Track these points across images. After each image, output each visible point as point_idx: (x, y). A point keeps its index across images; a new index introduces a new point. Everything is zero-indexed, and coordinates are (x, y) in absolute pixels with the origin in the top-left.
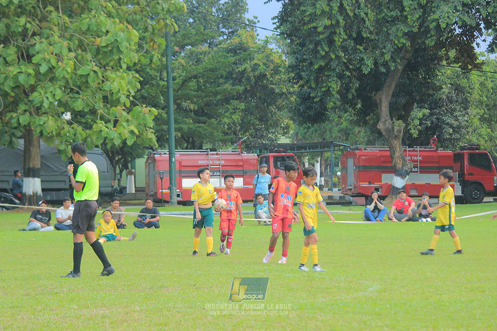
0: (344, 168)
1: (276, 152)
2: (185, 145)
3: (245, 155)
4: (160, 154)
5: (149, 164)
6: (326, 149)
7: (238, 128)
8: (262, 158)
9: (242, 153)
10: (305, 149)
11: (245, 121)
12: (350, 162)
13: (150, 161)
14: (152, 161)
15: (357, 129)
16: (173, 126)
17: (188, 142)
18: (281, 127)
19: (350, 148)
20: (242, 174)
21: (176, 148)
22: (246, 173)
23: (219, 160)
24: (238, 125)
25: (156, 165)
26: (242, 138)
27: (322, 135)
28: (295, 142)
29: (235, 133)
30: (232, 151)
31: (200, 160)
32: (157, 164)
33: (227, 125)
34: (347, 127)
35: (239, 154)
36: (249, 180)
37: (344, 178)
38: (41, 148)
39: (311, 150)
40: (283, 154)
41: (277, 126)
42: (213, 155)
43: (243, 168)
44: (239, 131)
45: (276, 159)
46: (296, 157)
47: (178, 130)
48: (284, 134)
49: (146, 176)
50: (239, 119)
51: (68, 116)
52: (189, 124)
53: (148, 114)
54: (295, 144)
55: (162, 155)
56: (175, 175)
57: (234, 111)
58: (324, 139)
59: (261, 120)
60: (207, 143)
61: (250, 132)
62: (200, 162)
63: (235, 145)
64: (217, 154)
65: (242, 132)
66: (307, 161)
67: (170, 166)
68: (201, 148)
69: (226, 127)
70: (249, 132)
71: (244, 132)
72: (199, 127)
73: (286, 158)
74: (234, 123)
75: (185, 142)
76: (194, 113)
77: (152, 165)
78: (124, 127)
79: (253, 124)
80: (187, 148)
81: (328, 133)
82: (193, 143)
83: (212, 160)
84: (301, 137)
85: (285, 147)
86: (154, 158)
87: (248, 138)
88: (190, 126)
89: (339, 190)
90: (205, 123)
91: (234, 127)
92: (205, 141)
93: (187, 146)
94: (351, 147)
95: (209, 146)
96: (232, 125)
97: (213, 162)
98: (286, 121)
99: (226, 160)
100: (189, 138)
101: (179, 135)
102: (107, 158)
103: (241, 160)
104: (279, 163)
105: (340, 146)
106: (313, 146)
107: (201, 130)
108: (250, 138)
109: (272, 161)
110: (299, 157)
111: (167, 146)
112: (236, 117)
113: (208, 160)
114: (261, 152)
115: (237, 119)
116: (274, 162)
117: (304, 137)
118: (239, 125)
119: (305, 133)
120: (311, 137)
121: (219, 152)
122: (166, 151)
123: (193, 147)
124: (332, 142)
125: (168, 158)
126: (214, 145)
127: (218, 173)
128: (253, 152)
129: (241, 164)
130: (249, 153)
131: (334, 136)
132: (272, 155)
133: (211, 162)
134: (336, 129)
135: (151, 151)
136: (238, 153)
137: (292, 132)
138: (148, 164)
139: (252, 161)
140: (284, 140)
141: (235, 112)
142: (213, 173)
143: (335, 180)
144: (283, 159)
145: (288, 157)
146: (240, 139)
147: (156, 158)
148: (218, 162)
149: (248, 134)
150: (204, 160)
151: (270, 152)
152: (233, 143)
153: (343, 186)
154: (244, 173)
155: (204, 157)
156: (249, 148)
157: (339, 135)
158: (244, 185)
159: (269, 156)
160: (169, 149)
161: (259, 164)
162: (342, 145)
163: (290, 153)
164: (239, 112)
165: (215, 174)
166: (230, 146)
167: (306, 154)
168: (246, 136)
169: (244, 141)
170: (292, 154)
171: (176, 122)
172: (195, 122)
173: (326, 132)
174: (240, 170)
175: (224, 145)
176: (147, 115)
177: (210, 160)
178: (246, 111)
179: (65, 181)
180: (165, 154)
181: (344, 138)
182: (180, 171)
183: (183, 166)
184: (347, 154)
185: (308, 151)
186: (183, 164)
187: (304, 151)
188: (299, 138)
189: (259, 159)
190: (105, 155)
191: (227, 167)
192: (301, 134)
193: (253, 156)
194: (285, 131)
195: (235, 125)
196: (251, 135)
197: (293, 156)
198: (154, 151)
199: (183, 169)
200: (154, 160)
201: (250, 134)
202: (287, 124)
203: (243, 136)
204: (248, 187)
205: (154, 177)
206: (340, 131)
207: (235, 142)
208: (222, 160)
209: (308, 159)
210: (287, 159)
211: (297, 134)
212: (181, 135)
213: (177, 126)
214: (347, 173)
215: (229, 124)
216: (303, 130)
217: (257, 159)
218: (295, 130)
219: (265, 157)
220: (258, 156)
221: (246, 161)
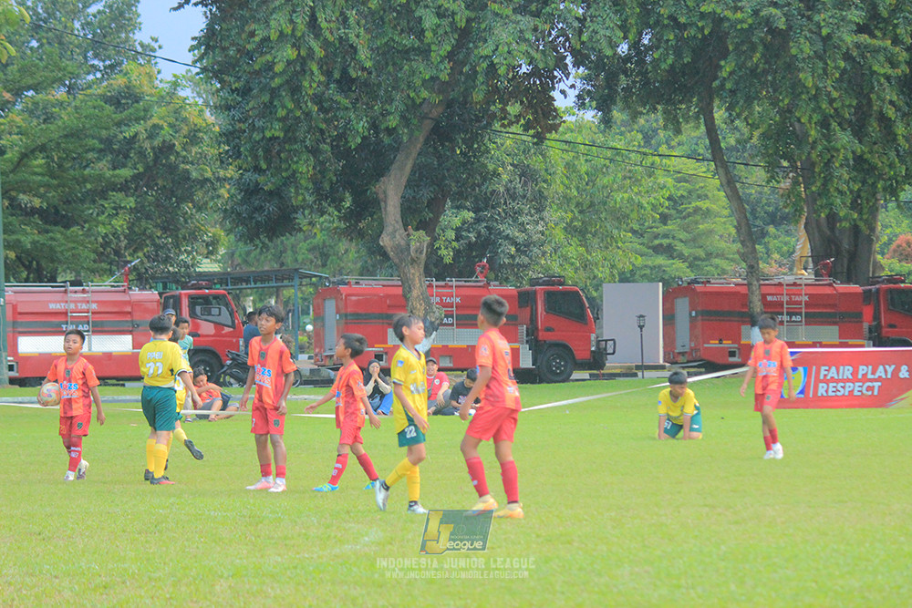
0: (319, 318)
1: (194, 287)
2: (24, 275)
3: (136, 294)
6: (286, 282)
7: (124, 243)
8: (167, 299)
9: (130, 289)
10: (247, 281)
11: (136, 230)
12: (330, 306)
15: (343, 245)
17: (28, 268)
18: (203, 241)
19: (329, 282)
20: (131, 329)
21: (7, 280)
22: (138, 326)
23: (88, 302)
24: (122, 238)
26: (131, 262)
27: (279, 256)
28: (229, 270)
29: (117, 253)
30: (112, 286)
31: (51, 302)
33: (103, 238)
34: (324, 242)
35: (125, 291)
36: (142, 339)
37: (318, 337)
39: (259, 285)
40: (207, 291)
41: (196, 239)
42: (75, 292)
43: (131, 316)
44: (126, 248)
45: (194, 301)
46: (230, 297)
47: (10, 245)
48: (209, 254)
50: (125, 227)
54: (228, 273)
57: (114, 212)
58: (282, 264)
59: (165, 229)
60: (64, 270)
61: (145, 250)
62: (52, 307)
63: (118, 274)
64: (84, 291)
65: (131, 251)
66: (251, 304)
68: (53, 279)
69: (100, 240)
70: (143, 250)
71: (135, 251)
73: (211, 298)
74: (115, 234)
75: (23, 269)
76: (39, 216)
79: (151, 237)
80: (26, 280)
81: (289, 252)
82: (39, 270)
83: (75, 302)
84: (239, 261)
85: (210, 278)
87: (142, 262)
89: (310, 358)
91: (115, 241)
92: (61, 268)
93: (28, 276)
94: (332, 279)
95: (69, 276)
96: (111, 237)
97: (76, 306)
98: (213, 229)
99: (100, 303)
100: (30, 262)
101: (12, 255)
103: (129, 303)
104: (198, 309)
105: (311, 276)
106: (262, 278)
108: (146, 261)
109: (185, 302)
110: (236, 298)
112: (120, 223)
113: (66, 302)
114: (164, 287)
115: (122, 226)
116: (189, 306)
117: (246, 261)
118: (125, 237)
119: (248, 253)
120: (258, 261)
121: (87, 288)
123: (39, 278)
124: (296, 270)
126: (78, 274)
127: (85, 327)
128: (150, 288)
129: (128, 309)
130: (144, 289)
131: (300, 258)
132: (185, 294)
133: (72, 306)
134: (304, 246)
136: (123, 288)
137: (222, 251)
139: (148, 305)
140: (208, 266)
141: (117, 214)
143: (303, 339)
144: (206, 301)
145: (216, 297)
146: (126, 262)
148: (84, 306)
149: (140, 254)
150: (59, 302)
151: (182, 288)
152: (112, 272)
153: (317, 350)
154: (133, 326)
155: (59, 297)
156: (143, 280)
157: (310, 256)
158: (133, 348)
159: (180, 294)
162: (315, 276)
163: (219, 290)
164: (125, 213)
166: (108, 278)
167: (249, 291)
168: (138, 258)
169: (135, 268)
170: (222, 291)
171: (7, 231)
172: (42, 231)
173: (285, 251)
174: (126, 321)
175: (97, 276)
177: (71, 302)
178: (139, 213)
181: (319, 263)
182: (14, 323)
183: (20, 314)
184: (324, 292)
185: (253, 285)
186: (20, 309)
187: (244, 286)
188: (235, 263)
189: (162, 301)
191: (102, 315)
192: (240, 255)
193: (151, 295)
194: (211, 248)
195: (118, 238)
196: (147, 257)
197: (224, 296)
199: (20, 319)
201: (144, 254)
202: (214, 235)
203: (131, 258)
206: (312, 249)
207: (117, 270)
208: (93, 302)
209: (254, 302)
210: (214, 301)
211: (233, 254)
212: (17, 256)
213: (7, 239)
214: (323, 326)
215: (106, 235)
216: (243, 248)
217: (158, 301)
218: (228, 248)
219: (173, 297)
220: (160, 294)
221: (137, 305)
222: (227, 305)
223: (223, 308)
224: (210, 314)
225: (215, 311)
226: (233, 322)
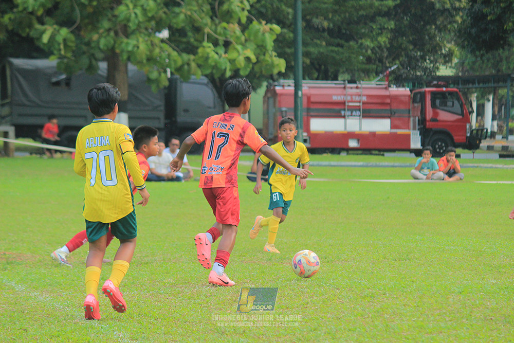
1: (435, 86)
2: (316, 75)
3: (394, 90)
4: (283, 86)
5: (268, 98)
6: (501, 84)
7: (385, 55)
8: (415, 94)
9: (390, 86)
10: (473, 83)
11: (395, 44)
13: (269, 95)
14: (271, 94)
16: (301, 49)
17: (318, 70)
18: (442, 54)
20: (389, 115)
21: (304, 79)
22: (395, 113)
23: (360, 95)
24: (385, 50)
25: (277, 101)
26: (390, 67)
27: (496, 66)
28: (460, 74)
29: (380, 60)
30: (377, 84)
31: (335, 95)
32: (278, 99)
33: (372, 50)
35: (386, 88)
36: (397, 122)
38: (130, 74)
39: (481, 85)
40: (444, 89)
41: (436, 52)
42: (351, 88)
43: (390, 106)
44: (387, 58)
45: (434, 95)
46: (461, 94)
47: (306, 54)
48: (445, 63)
49: (264, 114)
50: (387, 42)
51: (165, 34)
52: (320, 47)
53: (269, 32)
54: (459, 76)
55: (286, 87)
56: (302, 113)
57: (380, 31)
58: (499, 71)
59: (415, 45)
60: (343, 73)
61: (401, 59)
62: (335, 98)
63: (381, 76)
64: (357, 88)
65: (391, 59)
66: (475, 99)
67: (296, 102)
68: (335, 78)
69: (369, 52)
70: (399, 59)
71: (394, 60)
72: (332, 51)
73: (447, 94)
74: (380, 47)
75: (314, 71)
76: (328, 34)
77: (271, 101)
78: (238, 52)
79: (405, 49)
80: (317, 79)
81: (504, 62)
82: (326, 71)
83: (351, 95)
84: (468, 67)
85: (446, 80)
86: (274, 91)
87: (398, 68)
88: (321, 50)
90: (342, 46)
91: (380, 52)
92: (341, 70)
93: (318, 76)
95: (347, 77)
96: (377, 49)
97: (352, 98)
98: (449, 46)
99: (368, 96)
100: (320, 66)
101: (308, 61)
102: (214, 90)
103: (389, 97)
104: (438, 102)
106: (484, 80)
107: (334, 55)
108: (401, 67)
109: (428, 98)
110: (465, 94)
111: (292, 76)
112: (383, 40)
113: (345, 95)
114: (414, 85)
115: (384, 42)
116: (431, 100)
117: (472, 68)
118: (388, 49)
119: (474, 63)
120: (481, 68)
121: (359, 86)
122: (291, 82)
123: (326, 77)
124: (509, 75)
125: (293, 92)
126: (353, 76)
127: (358, 113)
128: (403, 86)
129: (388, 101)
130: (399, 87)
131: (512, 67)
132: (429, 91)
133: (349, 98)
135: (271, 81)
136: (384, 86)
137: (455, 61)
138: (266, 99)
139: (403, 98)
140: (445, 71)
141: (382, 33)
142: (352, 113)
144: (443, 95)
145: (451, 93)
146: (387, 68)
147: (278, 92)
148: (357, 98)
149: (397, 62)
150: (340, 95)
151: (427, 87)
152: (377, 74)
154: (391, 113)
155: (340, 91)
156: (398, 80)
158: (391, 128)
159: (425, 91)
160: (295, 79)
161: (411, 102)
163: (452, 88)
164: (387, 33)
165: (354, 113)
166: (374, 77)
167: (474, 90)
168: (395, 64)
169: (393, 72)
170: (455, 89)
171: (305, 44)
172: (328, 44)
173: (501, 61)
174: (386, 110)
175: (367, 76)
176: (267, 35)
177: (349, 95)
178: (397, 32)
179: (159, 119)
180: (289, 86)
182: (308, 109)
183: (313, 103)
185: (477, 85)
186: (313, 99)
187: (471, 85)
188: (465, 69)
189: (412, 95)
190: (210, 85)
191: (369, 105)
192: (469, 64)
193: (405, 91)
194: (448, 58)
195: (382, 50)
196: (402, 65)
197: (457, 92)
198: (274, 81)
199: (312, 107)
200: (275, 94)
201: (400, 62)
202: (450, 50)
203: (391, 65)
204: (396, 133)
205: (275, 115)
207: (381, 72)
208: (364, 95)
209: (477, 97)
210: (449, 97)
211: (463, 63)
212: (311, 62)
213: (305, 49)
215: (374, 48)
216: (470, 58)
217: (409, 96)
218: (460, 59)
219: (420, 93)
220: (411, 91)
221: (395, 98)
222: (459, 99)
223: (456, 102)
224: (446, 105)
225: (450, 104)
226: (462, 111)
